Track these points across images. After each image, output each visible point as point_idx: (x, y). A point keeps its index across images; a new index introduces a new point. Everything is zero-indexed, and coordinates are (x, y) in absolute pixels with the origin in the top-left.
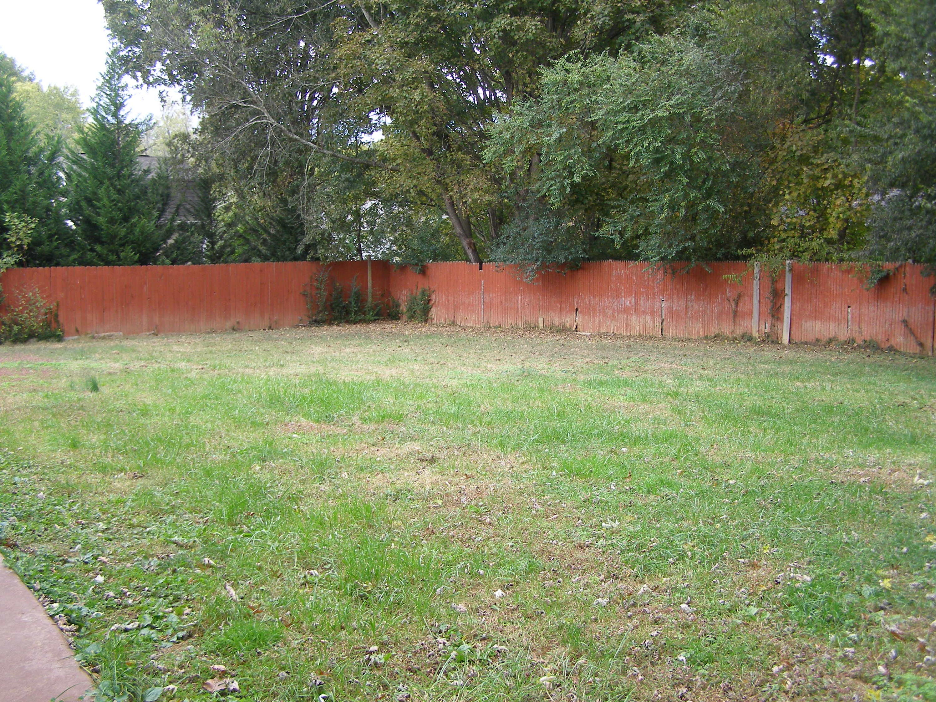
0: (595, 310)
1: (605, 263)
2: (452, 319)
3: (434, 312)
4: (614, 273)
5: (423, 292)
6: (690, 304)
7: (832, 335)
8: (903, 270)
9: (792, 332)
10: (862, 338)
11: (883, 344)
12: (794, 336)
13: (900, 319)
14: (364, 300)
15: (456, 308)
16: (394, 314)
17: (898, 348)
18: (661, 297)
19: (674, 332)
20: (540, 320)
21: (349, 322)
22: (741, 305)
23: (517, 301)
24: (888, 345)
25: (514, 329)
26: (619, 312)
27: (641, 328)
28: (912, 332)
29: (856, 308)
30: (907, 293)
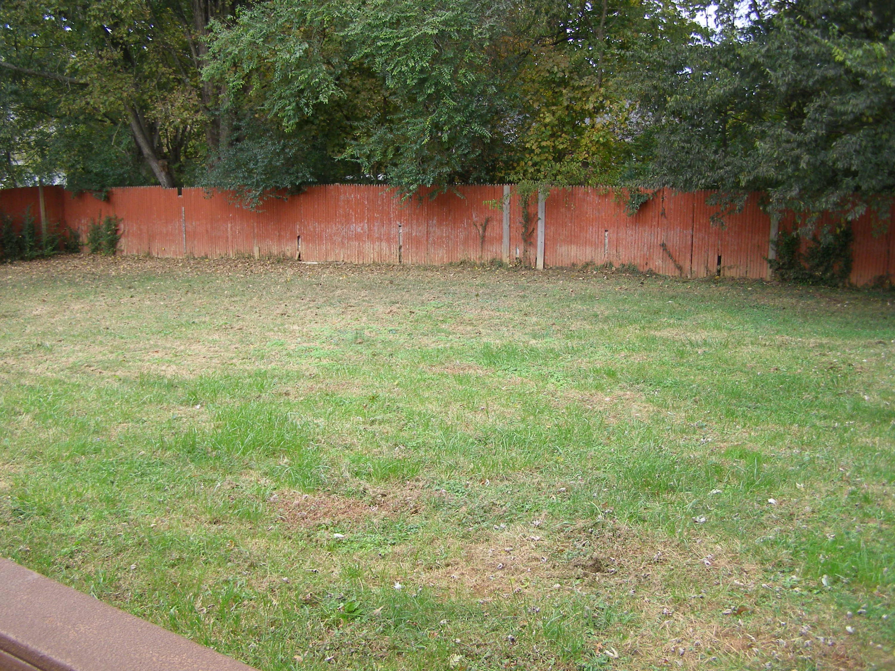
0: (321, 237)
1: (331, 187)
2: (147, 250)
3: (123, 243)
4: (342, 197)
5: (109, 222)
6: (432, 230)
7: (589, 259)
8: (661, 194)
9: (546, 257)
10: (620, 262)
11: (642, 268)
12: (548, 262)
13: (659, 243)
14: (39, 233)
15: (151, 238)
16: (73, 247)
17: (657, 271)
18: (398, 223)
19: (414, 259)
20: (256, 250)
21: (23, 259)
22: (489, 230)
23: (227, 229)
24: (646, 269)
25: (225, 260)
26: (349, 239)
27: (376, 255)
28: (670, 256)
29: (614, 232)
30: (666, 218)
